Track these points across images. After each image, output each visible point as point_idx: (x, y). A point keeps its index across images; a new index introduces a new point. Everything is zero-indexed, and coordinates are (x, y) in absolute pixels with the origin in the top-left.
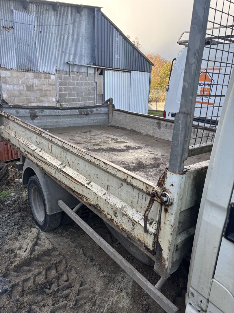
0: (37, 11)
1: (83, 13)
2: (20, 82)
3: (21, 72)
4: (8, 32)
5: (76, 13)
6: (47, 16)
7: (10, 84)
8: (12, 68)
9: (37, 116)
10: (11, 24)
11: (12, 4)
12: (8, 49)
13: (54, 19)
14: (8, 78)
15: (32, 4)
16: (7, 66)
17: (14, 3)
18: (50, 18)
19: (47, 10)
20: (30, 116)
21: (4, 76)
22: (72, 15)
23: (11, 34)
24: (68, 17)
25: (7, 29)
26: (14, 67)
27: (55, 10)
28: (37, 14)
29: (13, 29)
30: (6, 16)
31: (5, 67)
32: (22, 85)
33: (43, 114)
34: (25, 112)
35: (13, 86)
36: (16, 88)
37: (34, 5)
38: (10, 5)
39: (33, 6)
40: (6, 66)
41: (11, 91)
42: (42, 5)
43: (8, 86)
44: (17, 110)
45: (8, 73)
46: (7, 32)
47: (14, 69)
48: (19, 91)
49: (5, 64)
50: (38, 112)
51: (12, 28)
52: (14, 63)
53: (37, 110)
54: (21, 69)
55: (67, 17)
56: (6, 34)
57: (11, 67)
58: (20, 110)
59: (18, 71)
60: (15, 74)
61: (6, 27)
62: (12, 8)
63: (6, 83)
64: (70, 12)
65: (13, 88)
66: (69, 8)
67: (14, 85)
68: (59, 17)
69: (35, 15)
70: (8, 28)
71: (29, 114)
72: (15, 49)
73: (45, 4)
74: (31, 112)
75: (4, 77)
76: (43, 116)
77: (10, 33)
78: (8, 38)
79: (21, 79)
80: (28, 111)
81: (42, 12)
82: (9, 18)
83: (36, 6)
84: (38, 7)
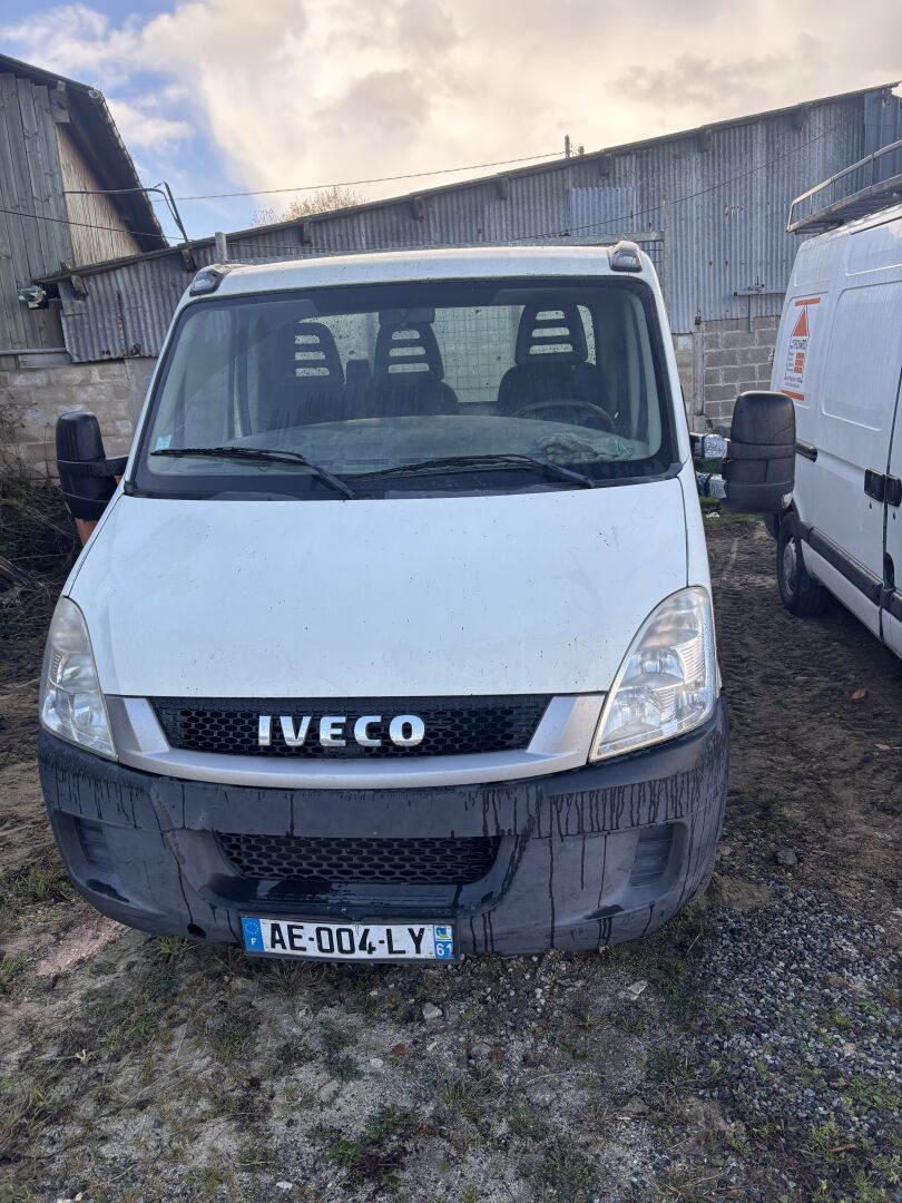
0: (643, 171)
5: (787, 134)
6: (674, 176)
11: (570, 175)
13: (700, 177)
15: (628, 159)
17: (574, 173)
18: (684, 176)
19: (675, 157)
22: (770, 143)
24: (752, 157)
27: (703, 150)
28: (642, 179)
30: (553, 209)
37: (634, 158)
38: (563, 180)
39: (631, 164)
42: (657, 149)
55: (748, 155)
62: (569, 185)
66: (759, 128)
68: (719, 165)
69: (636, 184)
73: (668, 144)
81: (659, 168)
82: (558, 213)
83: (639, 157)
84: (644, 158)
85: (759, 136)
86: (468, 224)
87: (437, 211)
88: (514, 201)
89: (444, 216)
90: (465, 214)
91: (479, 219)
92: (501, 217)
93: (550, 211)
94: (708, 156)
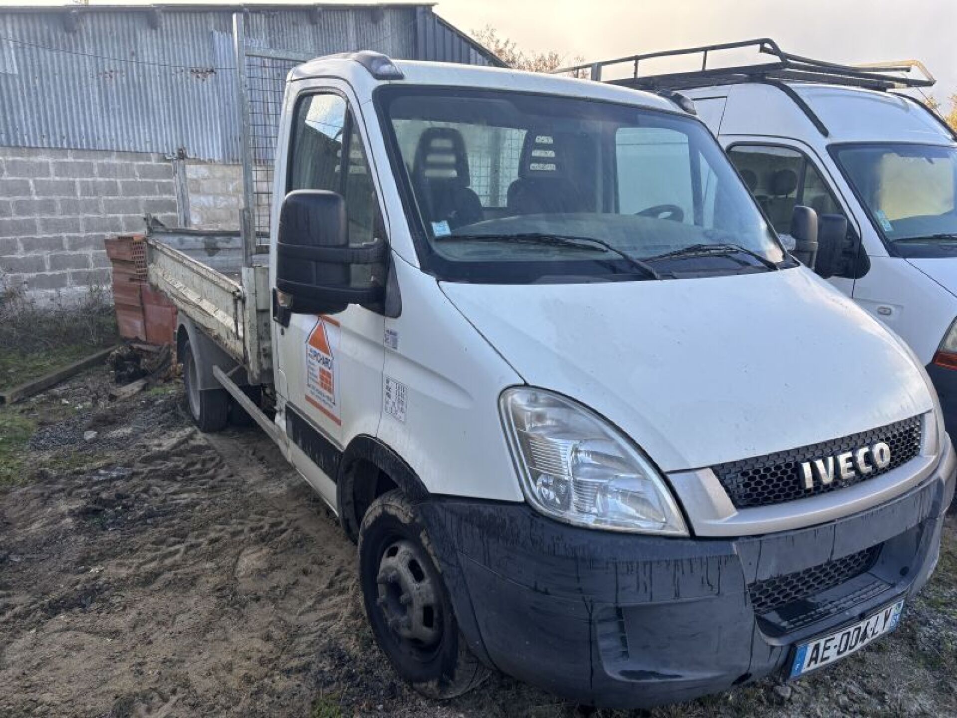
0: (271, 30)
1: (387, 20)
2: (230, 189)
3: (232, 167)
4: (203, 80)
5: (368, 24)
6: (294, 38)
7: (207, 194)
8: (211, 157)
9: (218, 249)
10: (210, 63)
11: (212, 19)
12: (203, 116)
13: (312, 43)
14: (204, 182)
15: (258, 16)
16: (202, 155)
17: (215, 18)
18: (301, 40)
19: (293, 23)
20: (206, 249)
21: (195, 177)
22: (358, 29)
23: (210, 86)
24: (347, 35)
25: (199, 75)
26: (218, 156)
27: (313, 22)
28: (270, 36)
29: (214, 74)
30: (199, 46)
31: (197, 157)
32: (234, 196)
33: (230, 246)
34: (197, 241)
35: (214, 198)
36: (222, 202)
37: (263, 16)
38: (207, 23)
39: (261, 21)
40: (200, 156)
41: (208, 209)
42: (281, 14)
43: (203, 199)
44: (181, 237)
45: (203, 170)
46: (200, 81)
47: (216, 159)
48: (227, 208)
49: (196, 149)
50: (220, 242)
51: (212, 71)
52: (218, 148)
53: (218, 238)
54: (233, 160)
55: (344, 34)
56: (197, 85)
57: (209, 156)
58: (187, 238)
59: (225, 164)
60: (219, 172)
61: (197, 71)
62: (212, 27)
63: (197, 192)
64: (351, 22)
65: (215, 203)
66: (351, 15)
67: (216, 195)
68: (325, 37)
69: (266, 38)
70: (202, 72)
71: (203, 246)
72: (220, 116)
73: (288, 12)
74: (207, 240)
75: (195, 180)
76: (230, 249)
77: (207, 83)
78: (203, 92)
79: (232, 183)
80: (201, 239)
81: (282, 29)
82: (204, 51)
83: (267, 17)
84: (271, 19)
85: (351, 20)
86: (121, 45)
87: (90, 26)
88: (164, 33)
89: (97, 34)
90: (117, 34)
91: (132, 42)
92: (152, 45)
93: (196, 47)
94: (317, 27)
